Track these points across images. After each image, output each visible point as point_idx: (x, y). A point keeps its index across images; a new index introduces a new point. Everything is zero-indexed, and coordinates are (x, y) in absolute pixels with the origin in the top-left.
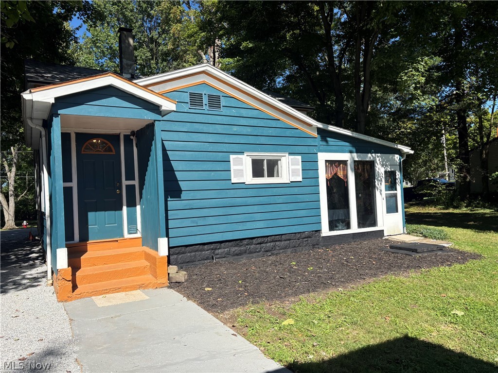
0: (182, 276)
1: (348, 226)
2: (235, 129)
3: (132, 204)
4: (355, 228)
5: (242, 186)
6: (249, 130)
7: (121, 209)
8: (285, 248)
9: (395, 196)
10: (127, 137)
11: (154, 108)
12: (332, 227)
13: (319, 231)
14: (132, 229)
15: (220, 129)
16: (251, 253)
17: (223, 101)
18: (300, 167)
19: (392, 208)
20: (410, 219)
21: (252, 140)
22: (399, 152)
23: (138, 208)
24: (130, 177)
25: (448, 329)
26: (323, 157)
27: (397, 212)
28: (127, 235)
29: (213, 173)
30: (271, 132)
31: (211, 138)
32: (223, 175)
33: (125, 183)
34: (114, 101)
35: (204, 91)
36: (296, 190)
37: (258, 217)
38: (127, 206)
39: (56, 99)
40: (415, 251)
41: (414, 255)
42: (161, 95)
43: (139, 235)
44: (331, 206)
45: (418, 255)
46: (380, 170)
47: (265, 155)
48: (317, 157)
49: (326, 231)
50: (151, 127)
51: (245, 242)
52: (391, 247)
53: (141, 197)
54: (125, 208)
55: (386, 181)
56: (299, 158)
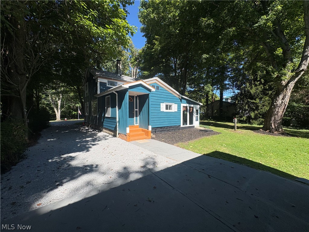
0: (154, 136)
1: (187, 124)
2: (162, 96)
3: (137, 116)
4: (188, 125)
5: (163, 112)
6: (165, 96)
7: (134, 117)
8: (172, 130)
9: (198, 117)
10: (136, 97)
11: (149, 90)
12: (183, 124)
13: (180, 125)
14: (137, 123)
15: (158, 96)
16: (164, 131)
17: (160, 88)
18: (177, 107)
19: (197, 120)
20: (201, 123)
21: (166, 99)
22: (199, 104)
23: (138, 117)
24: (136, 108)
25: (224, 148)
26: (182, 105)
27: (198, 121)
28: (135, 125)
29: (156, 108)
30: (171, 97)
31: (156, 98)
32: (158, 109)
33: (135, 110)
34: (140, 88)
35: (156, 85)
36: (176, 114)
37: (166, 121)
38: (136, 117)
39: (129, 87)
40: (207, 131)
41: (207, 132)
42: (149, 85)
43: (138, 125)
44: (183, 119)
45: (208, 132)
46: (195, 110)
47: (169, 104)
48: (181, 105)
49: (182, 126)
50: (148, 95)
51: (163, 128)
52: (200, 130)
53: (139, 115)
54: (135, 117)
55: (196, 112)
56: (177, 105)
